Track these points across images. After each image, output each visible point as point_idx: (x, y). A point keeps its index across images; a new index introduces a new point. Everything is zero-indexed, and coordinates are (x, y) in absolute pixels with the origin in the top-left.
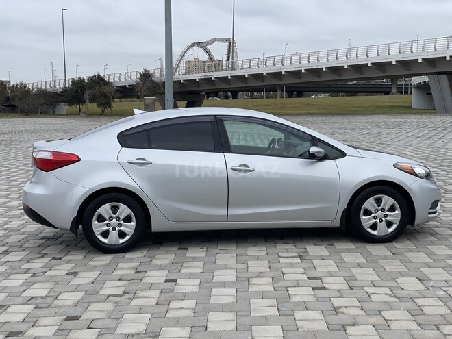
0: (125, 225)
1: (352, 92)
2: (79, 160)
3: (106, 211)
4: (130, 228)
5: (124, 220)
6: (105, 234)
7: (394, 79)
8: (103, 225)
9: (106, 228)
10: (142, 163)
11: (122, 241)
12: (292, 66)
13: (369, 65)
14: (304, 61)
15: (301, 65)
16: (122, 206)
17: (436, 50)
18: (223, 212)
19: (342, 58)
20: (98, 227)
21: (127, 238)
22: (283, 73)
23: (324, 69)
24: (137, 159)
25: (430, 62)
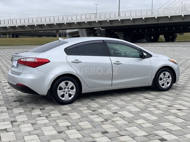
0: (71, 91)
1: (40, 36)
2: (50, 61)
3: (63, 85)
4: (73, 92)
5: (71, 89)
6: (63, 96)
7: (57, 30)
8: (62, 92)
9: (63, 93)
10: (77, 62)
11: (70, 98)
12: (21, 24)
13: (55, 24)
14: (18, 22)
15: (25, 23)
16: (70, 83)
17: (81, 19)
18: (110, 82)
19: (43, 21)
20: (60, 93)
21: (72, 97)
22: (8, 27)
23: (36, 25)
24: (75, 60)
25: (79, 24)
